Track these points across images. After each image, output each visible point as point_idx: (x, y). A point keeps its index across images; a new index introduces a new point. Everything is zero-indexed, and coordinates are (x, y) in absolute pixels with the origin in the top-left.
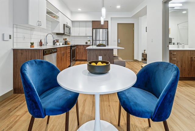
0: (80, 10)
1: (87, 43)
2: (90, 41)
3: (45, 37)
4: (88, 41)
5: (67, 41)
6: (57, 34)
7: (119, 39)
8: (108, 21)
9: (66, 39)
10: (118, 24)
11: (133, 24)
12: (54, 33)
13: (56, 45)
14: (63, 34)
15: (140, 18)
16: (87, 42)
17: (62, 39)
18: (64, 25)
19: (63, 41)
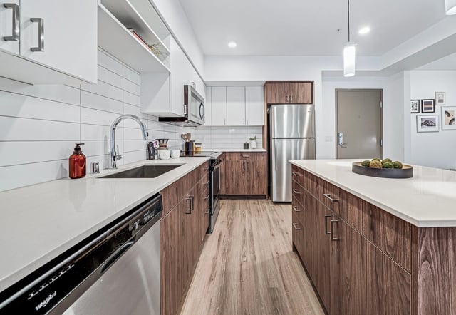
0: (232, 45)
1: (246, 146)
2: (255, 139)
3: (109, 129)
4: (251, 139)
5: (192, 142)
6: (162, 119)
7: (341, 135)
8: (312, 83)
9: (188, 135)
10: (337, 91)
11: (381, 91)
12: (150, 117)
13: (160, 158)
14: (183, 119)
15: (405, 72)
16: (249, 142)
17: (178, 136)
18: (186, 87)
19: (181, 143)
